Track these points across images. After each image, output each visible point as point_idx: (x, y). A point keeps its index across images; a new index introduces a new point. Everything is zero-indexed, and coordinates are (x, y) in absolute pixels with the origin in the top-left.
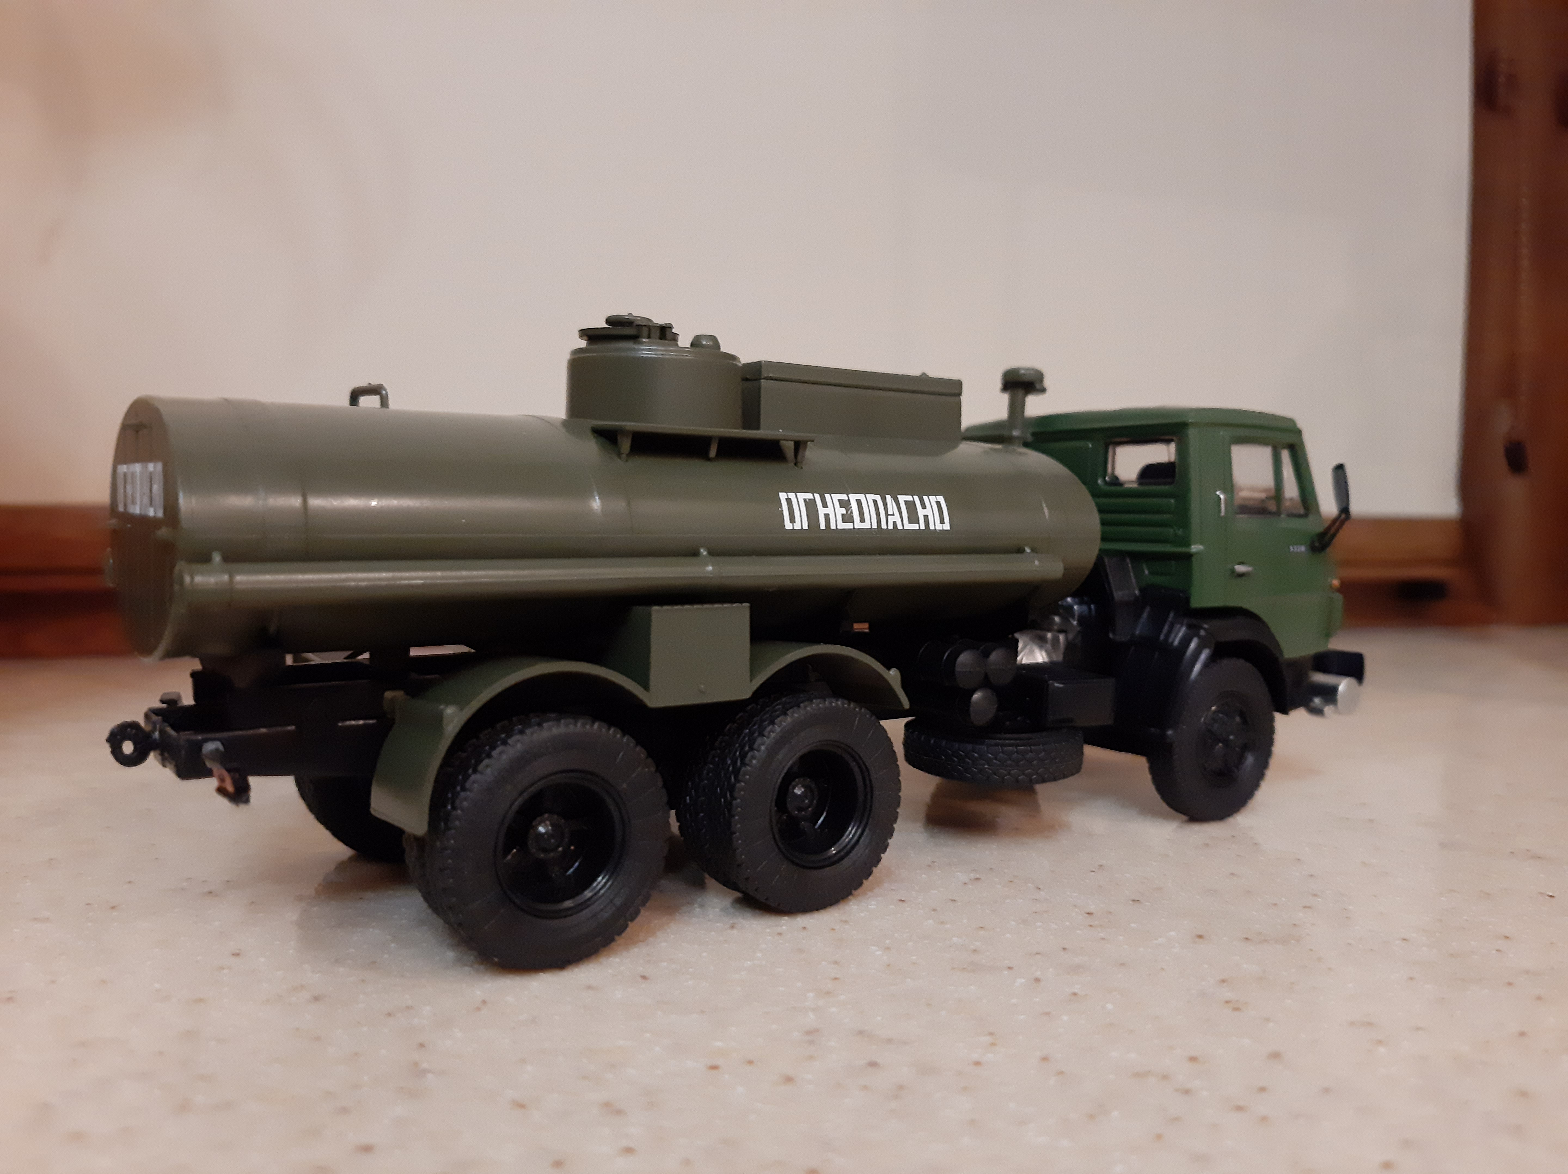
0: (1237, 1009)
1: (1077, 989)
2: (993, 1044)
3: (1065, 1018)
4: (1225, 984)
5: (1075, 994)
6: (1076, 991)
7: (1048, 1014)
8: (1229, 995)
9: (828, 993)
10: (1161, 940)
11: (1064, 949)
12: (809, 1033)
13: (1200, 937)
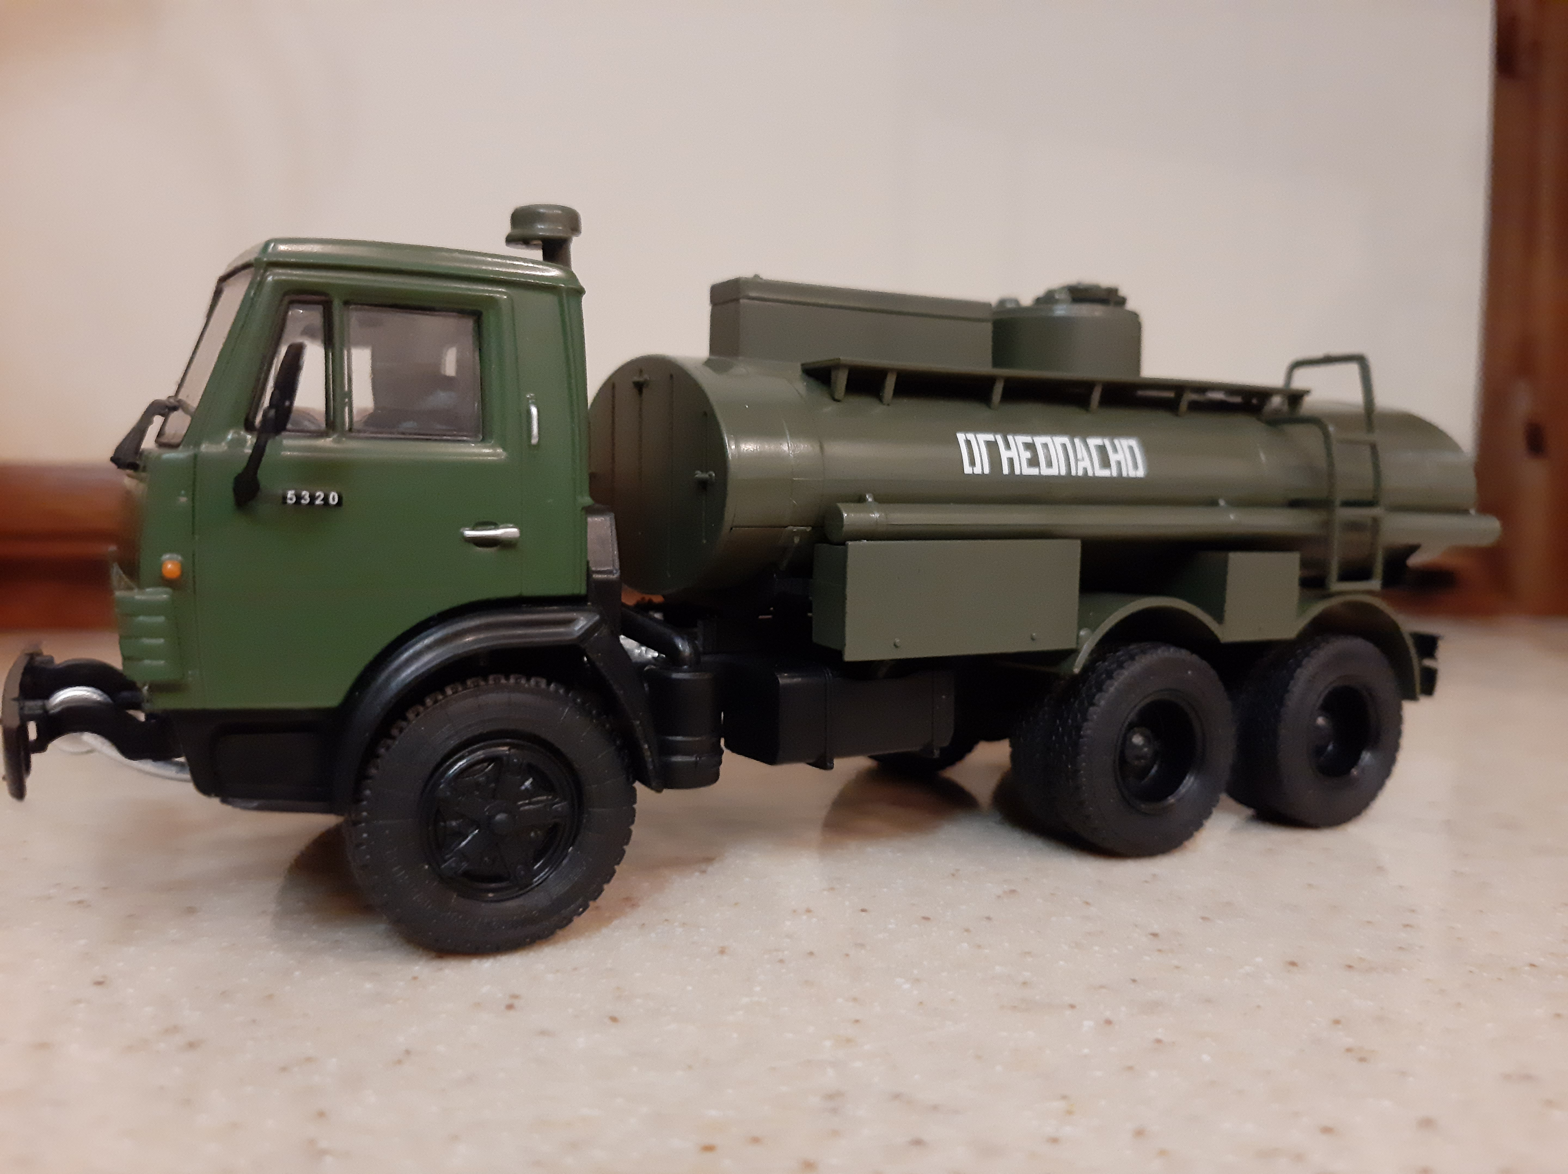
0: (1362, 1060)
1: (1160, 1033)
2: (1070, 1113)
3: (1153, 1074)
4: (1340, 1026)
5: (1159, 1041)
6: (1160, 1037)
7: (1130, 1068)
8: (1349, 1041)
9: (849, 1041)
10: (1248, 968)
11: (1134, 981)
12: (830, 1097)
13: (1293, 964)
